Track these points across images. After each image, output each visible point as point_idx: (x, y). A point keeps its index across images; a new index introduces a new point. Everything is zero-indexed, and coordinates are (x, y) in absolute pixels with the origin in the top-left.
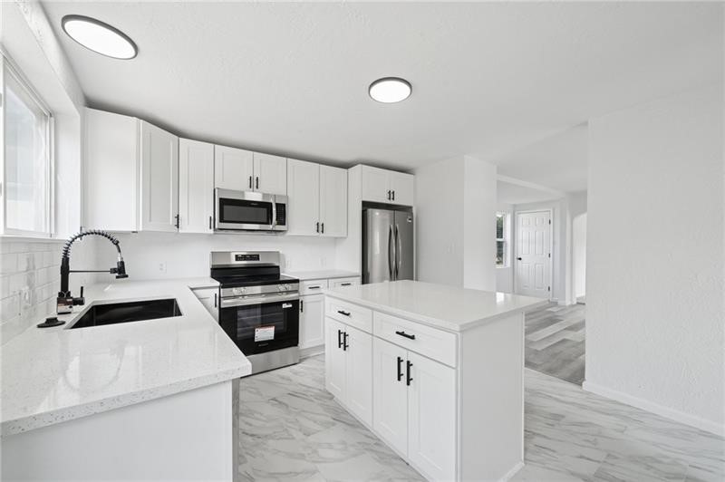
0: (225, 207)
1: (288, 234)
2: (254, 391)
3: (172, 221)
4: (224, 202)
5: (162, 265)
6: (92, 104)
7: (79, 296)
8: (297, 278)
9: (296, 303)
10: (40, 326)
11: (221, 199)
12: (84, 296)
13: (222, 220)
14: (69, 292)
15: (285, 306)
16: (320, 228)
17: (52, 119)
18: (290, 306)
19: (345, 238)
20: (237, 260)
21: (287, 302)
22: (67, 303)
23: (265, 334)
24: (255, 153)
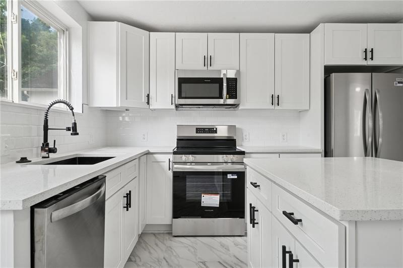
0: (183, 85)
1: (241, 107)
2: (193, 250)
3: (144, 99)
4: (182, 81)
5: (144, 135)
6: (94, 18)
7: (53, 147)
8: (243, 150)
9: (241, 175)
10: (17, 162)
11: (179, 78)
12: (56, 147)
13: (180, 97)
14: (48, 144)
15: (230, 176)
16: (276, 100)
17: (67, 32)
18: (236, 177)
19: (307, 110)
20: (197, 132)
21: (233, 173)
22: (45, 151)
23: (211, 200)
24: (210, 34)
